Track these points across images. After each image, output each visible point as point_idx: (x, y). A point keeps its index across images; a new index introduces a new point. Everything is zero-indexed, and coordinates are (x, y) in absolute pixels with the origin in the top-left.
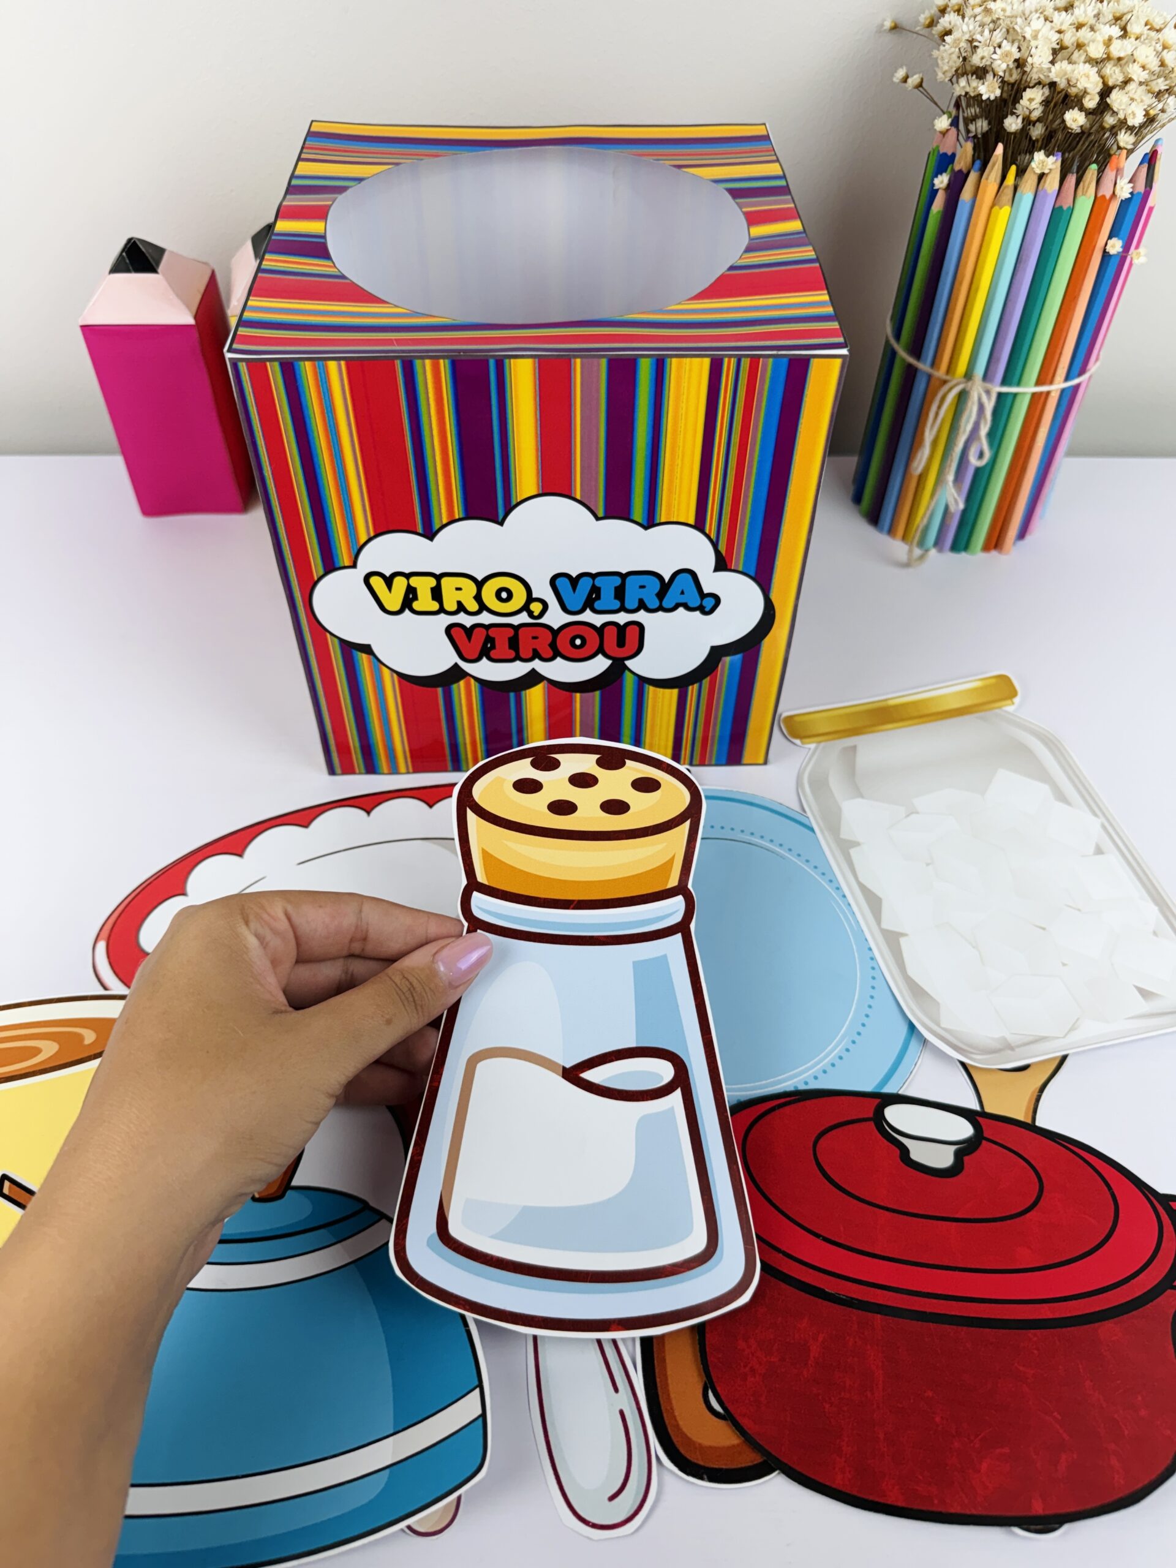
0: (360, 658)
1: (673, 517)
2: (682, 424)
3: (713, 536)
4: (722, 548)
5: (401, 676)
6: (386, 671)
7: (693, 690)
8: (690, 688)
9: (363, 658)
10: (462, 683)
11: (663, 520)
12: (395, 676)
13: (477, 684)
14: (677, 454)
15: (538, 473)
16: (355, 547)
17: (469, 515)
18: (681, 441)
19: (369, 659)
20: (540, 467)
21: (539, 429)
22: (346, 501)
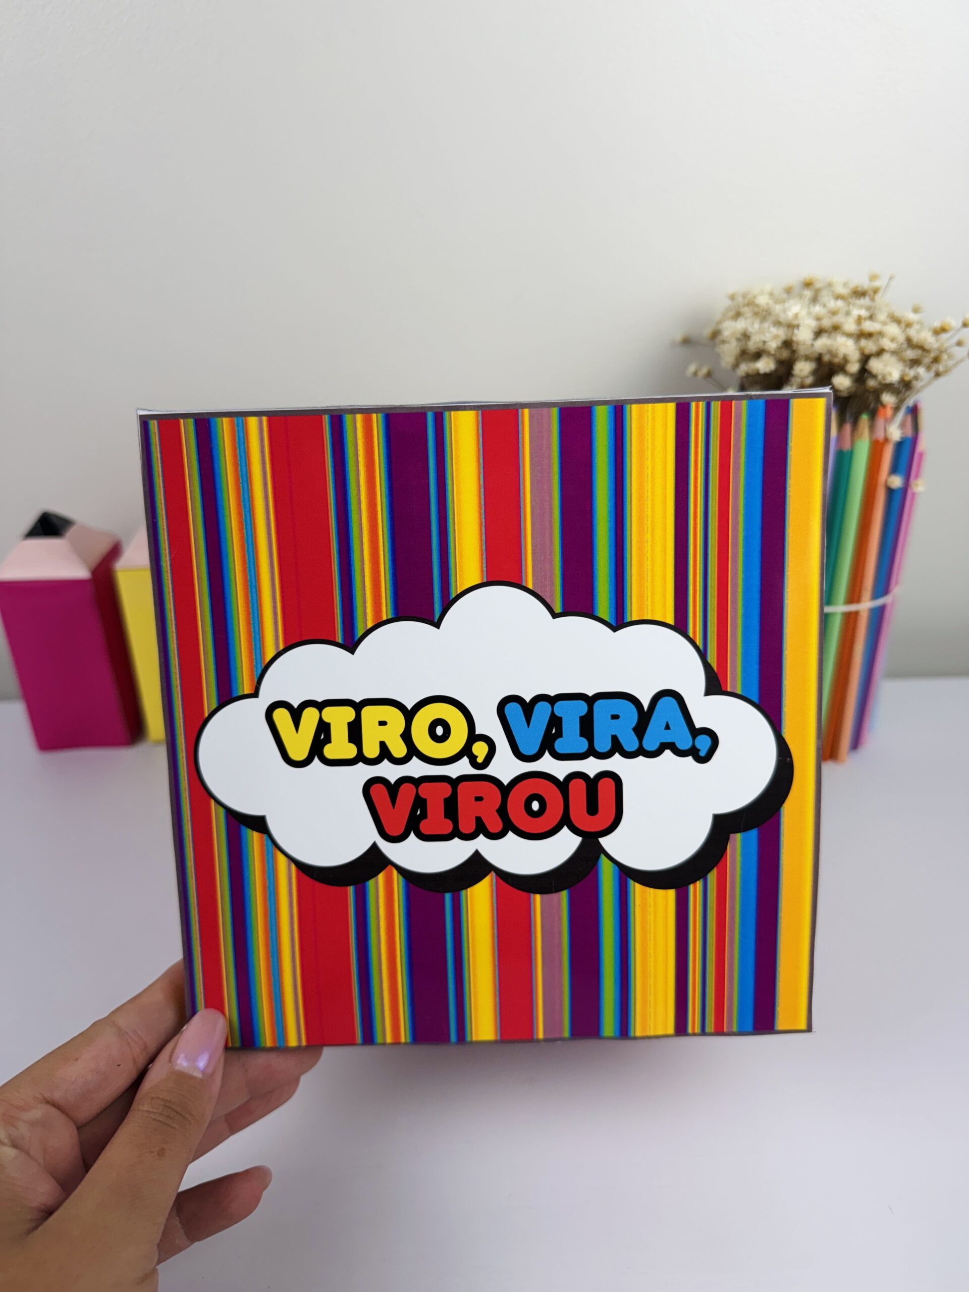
0: (249, 839)
1: (647, 614)
2: (648, 487)
3: (699, 642)
4: (712, 659)
5: (302, 867)
6: (282, 859)
7: (695, 890)
8: (691, 887)
9: (253, 838)
10: (381, 877)
11: (634, 618)
12: (293, 867)
13: (401, 878)
14: (646, 526)
15: (482, 555)
16: (259, 665)
17: (400, 615)
18: (649, 510)
19: (262, 838)
20: (484, 547)
21: (482, 497)
22: (255, 601)
